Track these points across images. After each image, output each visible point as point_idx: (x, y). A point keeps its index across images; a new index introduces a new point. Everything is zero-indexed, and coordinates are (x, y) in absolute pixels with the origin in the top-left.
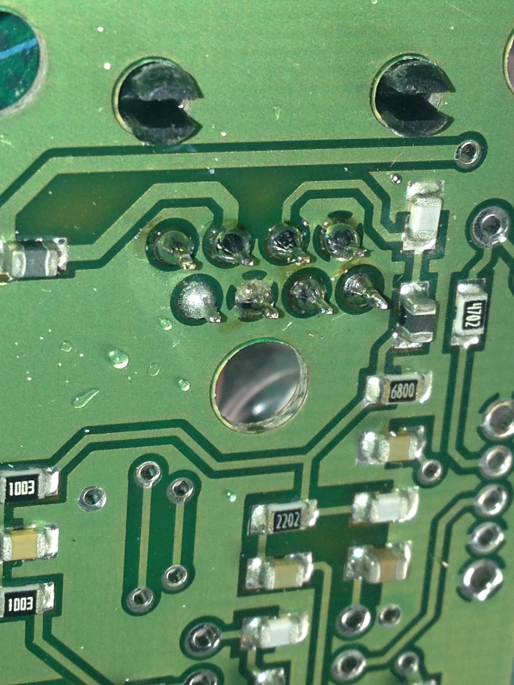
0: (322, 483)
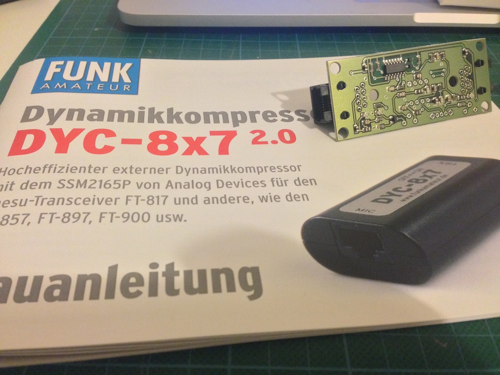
0: (443, 91)
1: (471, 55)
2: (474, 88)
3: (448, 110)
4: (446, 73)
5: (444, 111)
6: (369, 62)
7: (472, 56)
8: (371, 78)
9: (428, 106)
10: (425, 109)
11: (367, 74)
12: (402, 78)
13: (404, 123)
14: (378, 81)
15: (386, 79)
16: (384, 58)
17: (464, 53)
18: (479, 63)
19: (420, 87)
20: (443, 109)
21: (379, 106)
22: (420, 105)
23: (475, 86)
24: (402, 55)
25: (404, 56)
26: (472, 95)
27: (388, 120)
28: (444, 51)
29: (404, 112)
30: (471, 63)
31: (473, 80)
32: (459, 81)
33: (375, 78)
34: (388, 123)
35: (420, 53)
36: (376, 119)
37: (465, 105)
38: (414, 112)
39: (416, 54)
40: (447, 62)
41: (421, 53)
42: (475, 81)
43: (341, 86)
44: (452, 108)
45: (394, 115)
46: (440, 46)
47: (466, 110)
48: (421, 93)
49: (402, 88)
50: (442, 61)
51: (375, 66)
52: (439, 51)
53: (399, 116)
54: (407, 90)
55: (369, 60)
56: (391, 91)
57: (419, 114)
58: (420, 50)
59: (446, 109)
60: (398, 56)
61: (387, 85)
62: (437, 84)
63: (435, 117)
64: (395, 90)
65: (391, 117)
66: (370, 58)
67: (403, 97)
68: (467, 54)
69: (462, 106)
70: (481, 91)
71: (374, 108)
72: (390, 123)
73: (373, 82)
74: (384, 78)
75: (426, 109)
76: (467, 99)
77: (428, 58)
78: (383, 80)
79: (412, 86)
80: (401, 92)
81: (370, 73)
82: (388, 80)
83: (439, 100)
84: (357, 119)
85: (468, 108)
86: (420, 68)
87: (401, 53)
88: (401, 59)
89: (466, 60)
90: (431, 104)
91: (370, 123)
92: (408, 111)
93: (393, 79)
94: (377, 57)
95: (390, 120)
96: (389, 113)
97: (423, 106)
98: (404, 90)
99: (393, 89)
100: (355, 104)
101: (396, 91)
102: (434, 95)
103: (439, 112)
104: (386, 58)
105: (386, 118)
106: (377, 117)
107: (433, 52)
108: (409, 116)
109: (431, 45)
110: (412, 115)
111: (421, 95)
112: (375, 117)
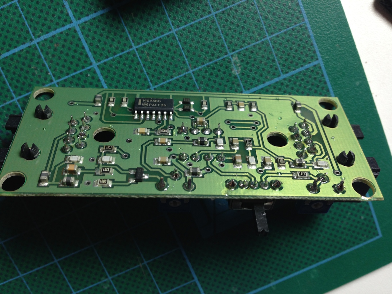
0: (256, 150)
1: (311, 112)
3: (269, 178)
4: (260, 127)
5: (258, 179)
6: (110, 96)
7: (314, 112)
8: (107, 113)
9: (221, 166)
10: (213, 170)
11: (99, 108)
12: (168, 120)
13: (162, 186)
14: (119, 119)
16: (138, 95)
17: (296, 107)
19: (206, 137)
20: (257, 176)
22: (203, 162)
23: (330, 153)
24: (174, 96)
27: (125, 175)
29: (165, 168)
30: (314, 122)
33: (114, 115)
34: (125, 180)
35: (207, 98)
36: (99, 169)
37: (312, 178)
38: (186, 171)
39: (200, 98)
40: (261, 114)
41: (210, 98)
42: (327, 145)
44: (278, 179)
45: (141, 168)
50: (251, 111)
51: (119, 102)
52: (245, 100)
53: (152, 173)
54: (175, 137)
56: (144, 135)
57: (198, 177)
59: (264, 177)
62: (239, 138)
63: (239, 186)
64: (152, 134)
65: (132, 172)
66: (113, 92)
69: (305, 179)
71: (99, 152)
72: (128, 181)
74: (134, 117)
75: (216, 170)
76: (314, 169)
77: (222, 105)
78: (130, 119)
81: (108, 108)
82: (138, 121)
84: (56, 163)
86: (206, 114)
87: (171, 94)
89: (301, 116)
90: (229, 164)
91: (83, 173)
92: (173, 168)
93: (150, 120)
94: (125, 93)
95: (129, 176)
96: (134, 163)
97: (210, 165)
98: (170, 137)
99: (147, 132)
100: (61, 141)
101: (154, 136)
102: (236, 152)
103: (247, 178)
105: (122, 171)
106: (101, 166)
107: (233, 100)
110: (183, 176)
111: (205, 148)
112: (97, 166)
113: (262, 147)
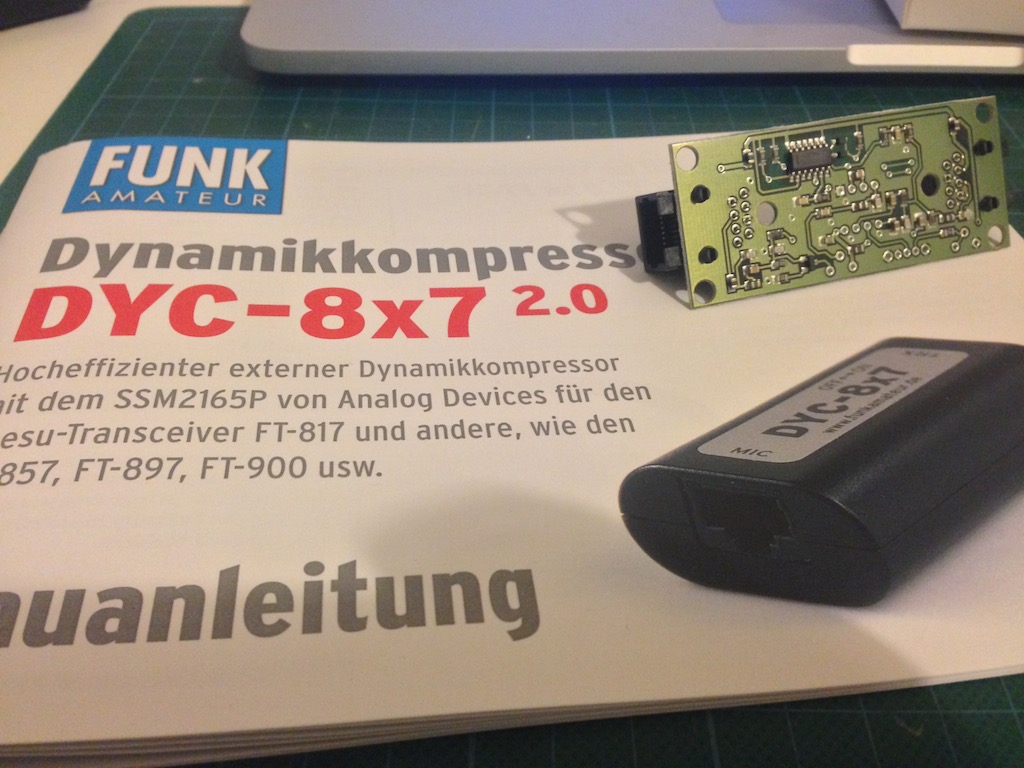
0: (910, 206)
1: (966, 131)
2: (973, 198)
3: (920, 242)
4: (914, 169)
5: (911, 245)
6: (757, 146)
7: (969, 132)
8: (762, 178)
9: (880, 235)
10: (872, 242)
11: (752, 171)
12: (824, 178)
13: (830, 271)
14: (775, 184)
15: (792, 181)
16: (787, 138)
17: (952, 126)
18: (983, 148)
19: (863, 196)
20: (910, 241)
21: (777, 236)
22: (863, 234)
23: (976, 196)
24: (825, 131)
25: (829, 134)
26: (969, 213)
27: (797, 266)
28: (911, 123)
29: (830, 248)
30: (966, 147)
31: (970, 181)
32: (942, 185)
33: (769, 180)
34: (797, 271)
35: (860, 128)
36: (773, 262)
37: (956, 234)
38: (849, 248)
39: (853, 129)
40: (916, 145)
41: (864, 127)
42: (974, 184)
43: (700, 195)
44: (928, 241)
45: (810, 253)
46: (901, 113)
47: (957, 244)
48: (864, 209)
49: (825, 198)
50: (906, 143)
51: (770, 155)
52: (901, 122)
53: (820, 257)
54: (835, 202)
55: (757, 142)
56: (803, 206)
57: (860, 253)
58: (861, 122)
59: (916, 241)
60: (817, 134)
61: (795, 192)
62: (896, 191)
63: (894, 258)
64: (812, 202)
65: (802, 259)
66: (759, 138)
67: (828, 217)
68: (957, 128)
69: (950, 236)
70: (988, 204)
71: (769, 241)
72: (801, 271)
73: (765, 186)
74: (789, 179)
75: (875, 241)
76: (960, 221)
77: (876, 137)
78: (786, 183)
79: (844, 196)
80: (823, 208)
81: (760, 168)
82: (795, 184)
83: (902, 223)
84: (734, 261)
85: (960, 240)
86: (861, 157)
87: (821, 129)
88: (822, 139)
89: (955, 141)
90: (887, 231)
91: (761, 270)
92: (837, 247)
93: (807, 180)
94: (772, 136)
95: (801, 265)
96: (800, 251)
97: (869, 235)
98: (828, 204)
99: (806, 200)
100: (729, 231)
101: (813, 206)
102: (891, 213)
103: (901, 246)
104: (792, 138)
105: (793, 260)
106: (774, 258)
107: (888, 124)
108: (840, 256)
109: (884, 112)
110: (847, 255)
111: (866, 213)
112: (770, 259)
113: (915, 201)
